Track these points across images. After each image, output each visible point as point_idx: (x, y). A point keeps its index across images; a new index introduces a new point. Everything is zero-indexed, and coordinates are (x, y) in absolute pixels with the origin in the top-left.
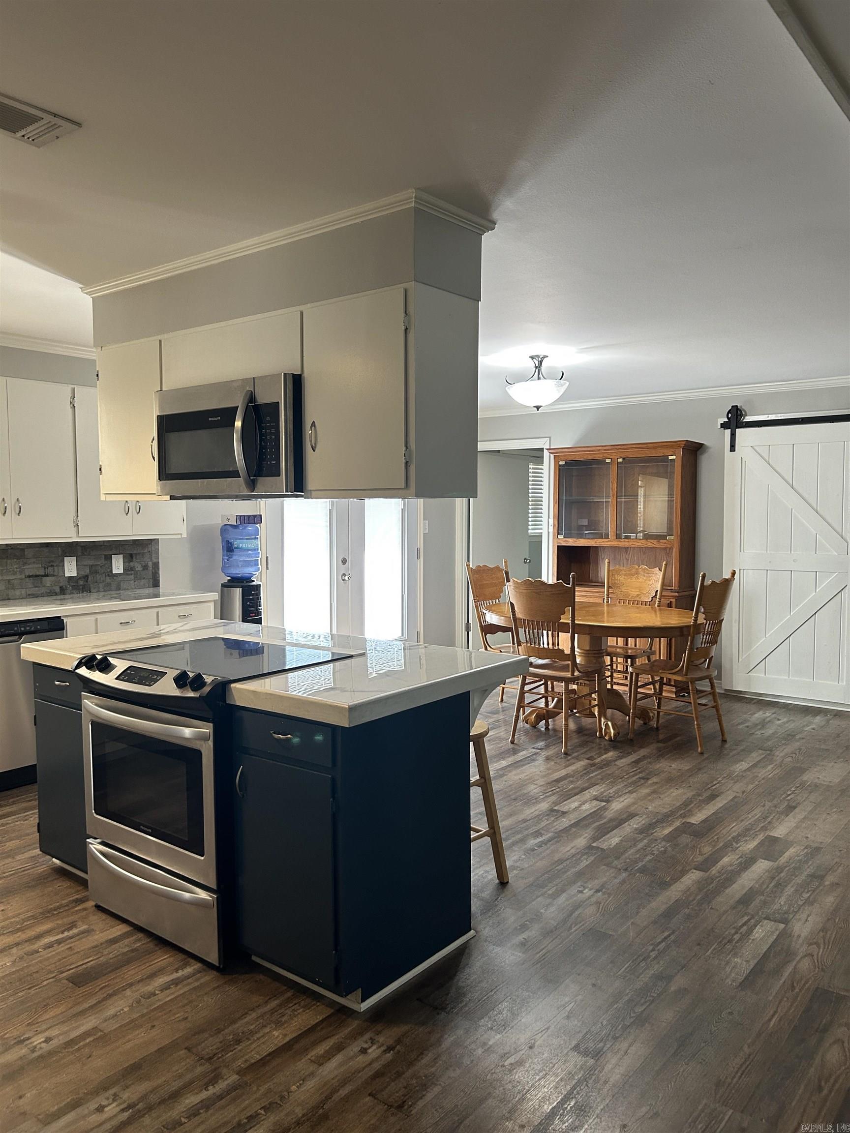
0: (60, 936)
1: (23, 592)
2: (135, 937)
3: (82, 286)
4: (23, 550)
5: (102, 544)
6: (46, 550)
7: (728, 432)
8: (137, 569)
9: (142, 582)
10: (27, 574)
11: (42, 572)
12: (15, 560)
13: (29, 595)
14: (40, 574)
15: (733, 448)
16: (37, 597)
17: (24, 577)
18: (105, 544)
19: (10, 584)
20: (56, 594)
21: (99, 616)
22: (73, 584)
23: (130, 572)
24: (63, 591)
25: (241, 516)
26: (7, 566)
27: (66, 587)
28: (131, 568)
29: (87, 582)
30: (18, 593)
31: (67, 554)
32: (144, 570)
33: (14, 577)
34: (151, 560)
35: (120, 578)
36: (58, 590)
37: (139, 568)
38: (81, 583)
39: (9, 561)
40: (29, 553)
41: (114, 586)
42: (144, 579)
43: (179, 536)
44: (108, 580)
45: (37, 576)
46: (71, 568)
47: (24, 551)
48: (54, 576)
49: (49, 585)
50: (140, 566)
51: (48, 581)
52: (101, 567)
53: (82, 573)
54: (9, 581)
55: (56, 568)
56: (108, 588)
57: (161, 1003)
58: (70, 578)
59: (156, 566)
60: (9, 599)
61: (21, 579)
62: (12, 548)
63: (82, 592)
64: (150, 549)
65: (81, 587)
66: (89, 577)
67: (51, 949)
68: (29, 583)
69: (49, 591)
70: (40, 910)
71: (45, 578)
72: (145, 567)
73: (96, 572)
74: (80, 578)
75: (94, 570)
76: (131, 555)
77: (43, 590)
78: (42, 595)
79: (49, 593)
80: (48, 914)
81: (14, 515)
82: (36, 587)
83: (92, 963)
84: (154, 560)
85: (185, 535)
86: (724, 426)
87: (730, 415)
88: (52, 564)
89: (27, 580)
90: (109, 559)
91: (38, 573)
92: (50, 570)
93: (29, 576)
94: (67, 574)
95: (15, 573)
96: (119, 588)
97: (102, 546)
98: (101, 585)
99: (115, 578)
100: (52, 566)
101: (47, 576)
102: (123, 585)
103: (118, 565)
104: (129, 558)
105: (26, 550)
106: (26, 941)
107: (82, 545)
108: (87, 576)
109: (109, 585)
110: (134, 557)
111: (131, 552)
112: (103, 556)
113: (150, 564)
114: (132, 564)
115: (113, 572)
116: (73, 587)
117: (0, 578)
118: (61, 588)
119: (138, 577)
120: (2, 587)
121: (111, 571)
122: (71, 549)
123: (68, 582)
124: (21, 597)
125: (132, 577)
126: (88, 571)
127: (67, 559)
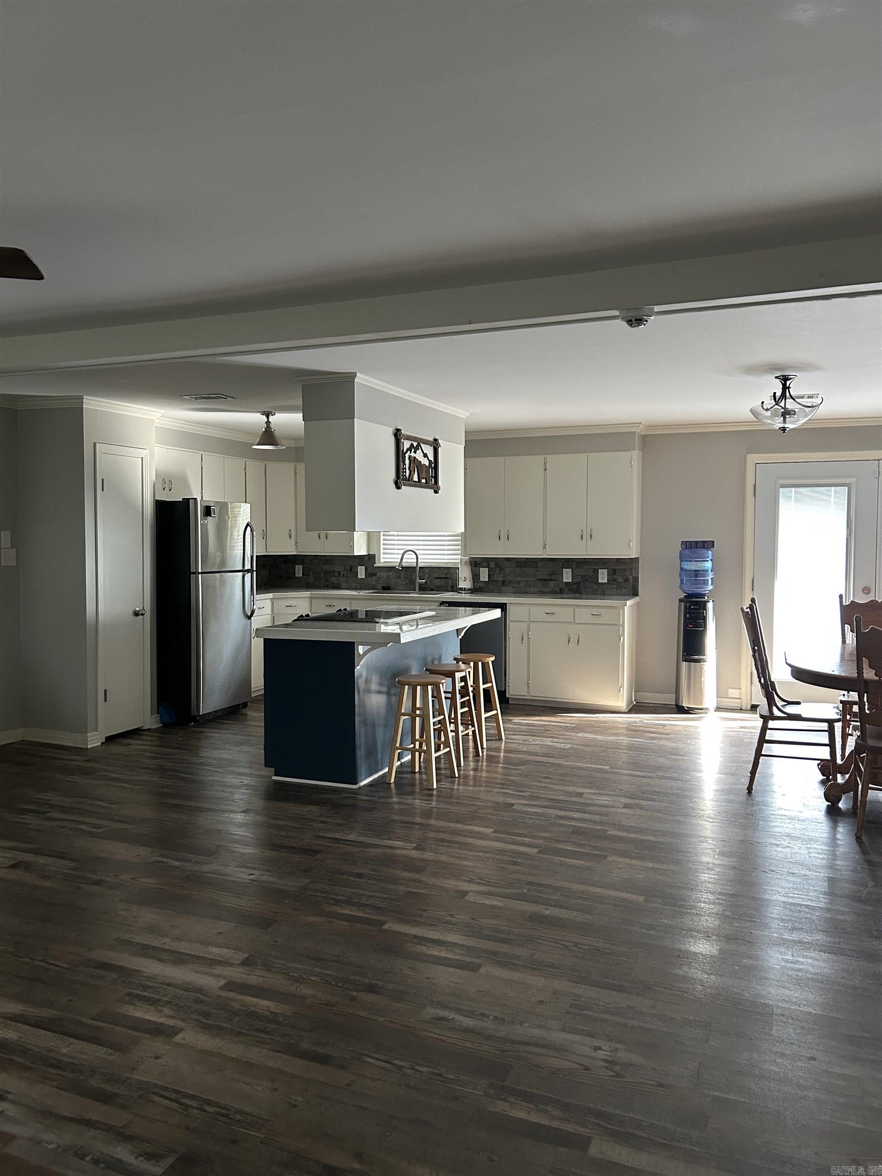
1: (536, 589)
4: (536, 562)
5: (591, 560)
6: (551, 563)
8: (619, 581)
10: (538, 578)
11: (548, 578)
12: (530, 568)
13: (539, 592)
16: (544, 593)
18: (594, 561)
19: (527, 584)
20: (557, 593)
22: (568, 587)
23: (613, 583)
24: (561, 591)
25: (687, 542)
26: (526, 572)
27: (565, 589)
29: (579, 586)
30: (532, 589)
31: (565, 567)
32: (625, 581)
33: (529, 579)
34: (632, 575)
35: (605, 586)
36: (558, 590)
37: (621, 580)
38: (575, 587)
39: (527, 569)
40: (540, 564)
41: (600, 591)
42: (624, 589)
44: (595, 586)
45: (545, 580)
46: (567, 576)
48: (555, 580)
50: (622, 578)
51: (552, 584)
52: (590, 577)
53: (576, 580)
54: (527, 581)
55: (557, 576)
56: (595, 592)
58: (567, 583)
59: (636, 579)
60: (526, 593)
61: (535, 581)
63: (576, 594)
64: (631, 567)
65: (574, 590)
66: (581, 583)
68: (540, 583)
69: (552, 590)
72: (626, 580)
73: (587, 581)
74: (574, 584)
75: (585, 579)
76: (615, 570)
77: (548, 589)
78: (547, 593)
79: (552, 592)
81: (506, 540)
82: (543, 587)
84: (634, 575)
88: (555, 572)
89: (538, 582)
90: (596, 571)
91: (545, 578)
92: (553, 577)
93: (540, 580)
94: (565, 580)
95: (531, 577)
96: (603, 591)
97: (591, 562)
98: (590, 590)
99: (600, 586)
100: (555, 574)
101: (552, 580)
102: (606, 591)
103: (603, 577)
104: (612, 573)
105: (538, 563)
107: (576, 561)
108: (579, 583)
109: (596, 590)
110: (617, 572)
111: (615, 568)
112: (592, 569)
113: (631, 577)
114: (615, 577)
115: (599, 582)
116: (569, 589)
117: (521, 579)
118: (561, 589)
119: (619, 587)
120: (522, 585)
121: (598, 581)
122: (568, 563)
123: (566, 586)
124: (534, 593)
125: (615, 586)
126: (580, 580)
127: (565, 570)
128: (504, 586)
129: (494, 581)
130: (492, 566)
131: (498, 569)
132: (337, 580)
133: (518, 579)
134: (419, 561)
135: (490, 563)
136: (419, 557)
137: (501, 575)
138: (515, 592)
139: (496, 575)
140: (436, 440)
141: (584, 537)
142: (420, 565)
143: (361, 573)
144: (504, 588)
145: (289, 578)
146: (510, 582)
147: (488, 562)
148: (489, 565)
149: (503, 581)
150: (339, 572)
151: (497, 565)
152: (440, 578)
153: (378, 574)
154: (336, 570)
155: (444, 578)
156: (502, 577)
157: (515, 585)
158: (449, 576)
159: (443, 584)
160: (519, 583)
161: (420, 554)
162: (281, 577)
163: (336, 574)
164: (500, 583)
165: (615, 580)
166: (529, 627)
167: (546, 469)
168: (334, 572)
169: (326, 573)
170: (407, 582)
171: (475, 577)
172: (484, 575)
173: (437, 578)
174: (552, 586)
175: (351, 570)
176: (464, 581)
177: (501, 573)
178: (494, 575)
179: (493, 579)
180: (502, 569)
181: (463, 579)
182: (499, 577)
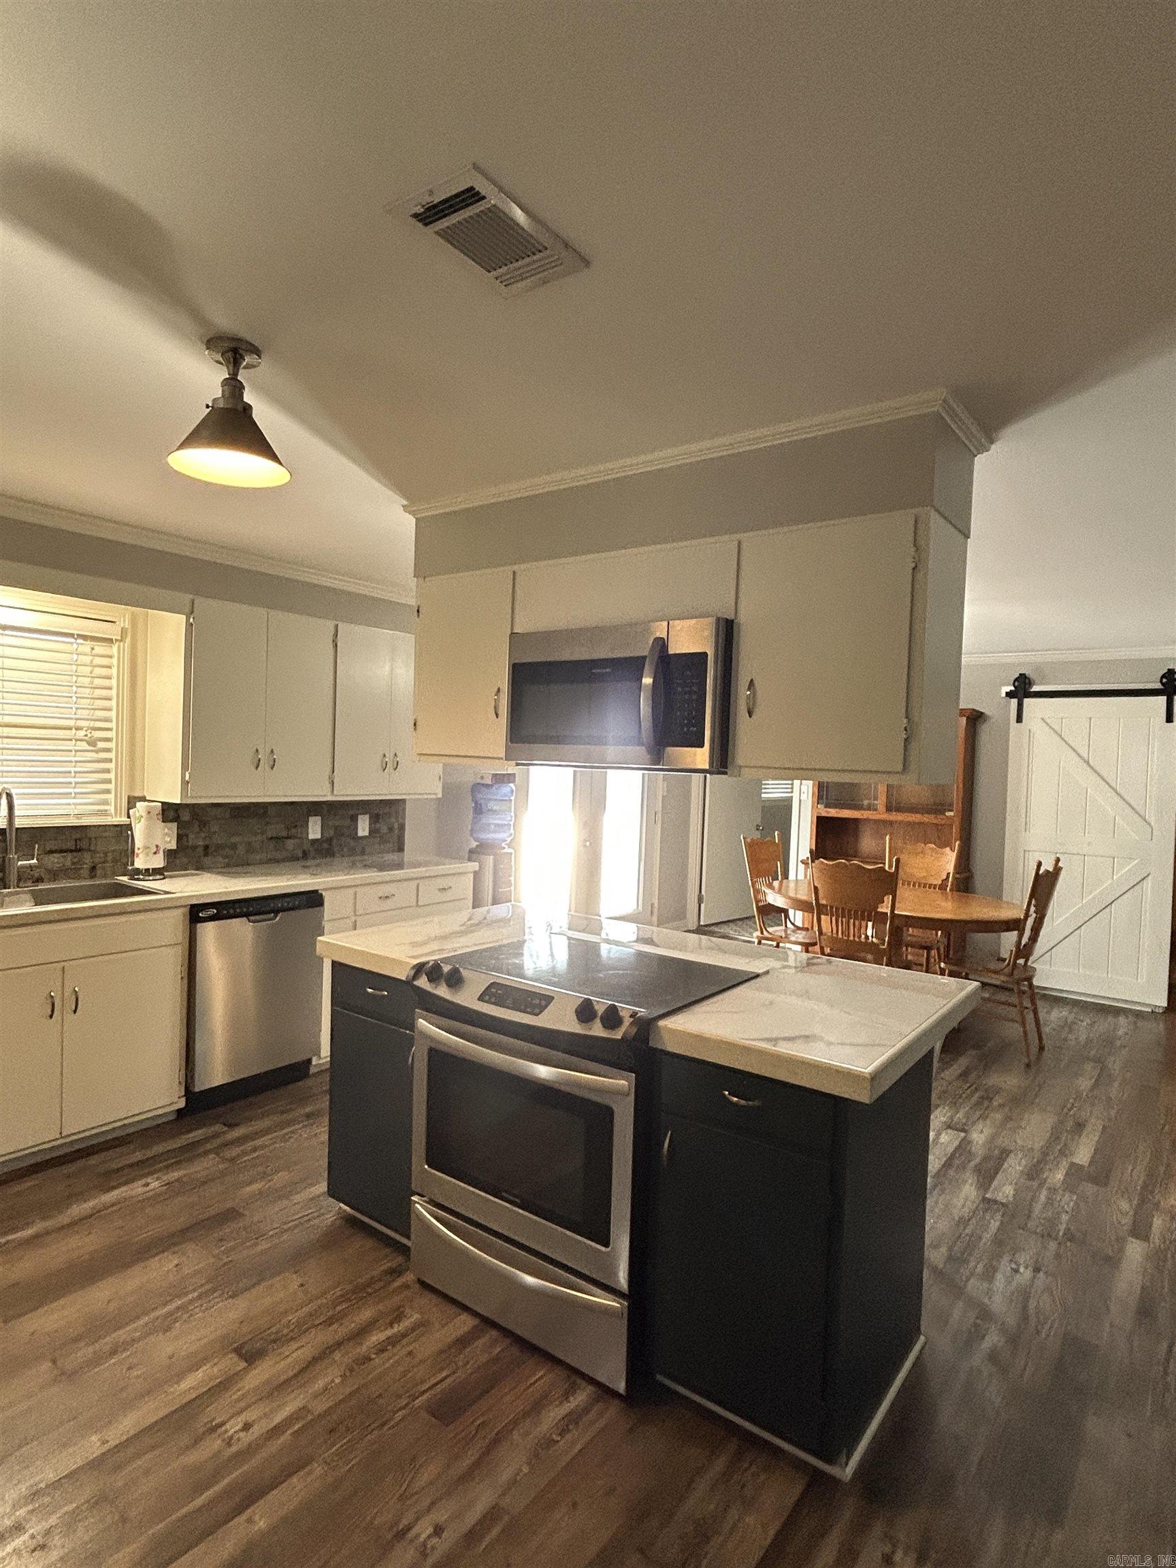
0: (389, 1332)
1: (264, 855)
2: (487, 1337)
3: (405, 502)
4: (267, 810)
5: (349, 803)
6: (289, 808)
7: (1014, 702)
8: (382, 831)
10: (269, 836)
11: (284, 834)
12: (257, 821)
13: (270, 860)
14: (282, 835)
15: (1019, 719)
17: (265, 839)
18: (352, 804)
19: (250, 849)
21: (358, 889)
22: (316, 848)
23: (375, 835)
24: (305, 855)
26: (248, 826)
27: (309, 851)
28: (377, 830)
29: (330, 844)
30: (258, 857)
31: (312, 815)
32: (389, 832)
33: (255, 839)
34: (398, 821)
35: (365, 841)
36: (301, 855)
37: (384, 829)
38: (325, 846)
39: (250, 822)
40: (271, 811)
41: (358, 850)
42: (389, 842)
43: (434, 797)
44: (352, 843)
45: (279, 838)
46: (314, 830)
47: (269, 811)
48: (296, 838)
49: (291, 849)
50: (386, 828)
51: (290, 844)
52: (346, 828)
53: (326, 835)
54: (250, 843)
55: (299, 829)
56: (352, 852)
57: (569, 1457)
58: (314, 841)
59: (402, 828)
60: (248, 864)
61: (262, 841)
62: (256, 807)
63: (325, 857)
64: (397, 809)
65: (324, 852)
66: (333, 839)
67: (385, 1355)
68: (272, 845)
70: (349, 1287)
71: (287, 840)
72: (391, 829)
73: (341, 834)
74: (323, 841)
75: (339, 832)
76: (377, 816)
77: (285, 854)
78: (284, 860)
79: (292, 858)
80: (360, 1293)
81: (268, 768)
82: (277, 851)
83: (448, 1381)
84: (401, 821)
85: (440, 796)
86: (1010, 695)
87: (1016, 684)
88: (296, 824)
89: (269, 842)
90: (354, 819)
91: (280, 835)
92: (293, 832)
93: (271, 838)
94: (311, 837)
95: (256, 835)
96: (363, 853)
97: (348, 806)
98: (345, 850)
99: (360, 841)
100: (296, 826)
101: (288, 838)
102: (368, 850)
103: (363, 827)
104: (375, 819)
105: (269, 807)
106: (349, 1339)
107: (328, 804)
108: (331, 839)
109: (353, 849)
110: (380, 819)
111: (377, 812)
112: (349, 817)
113: (396, 826)
114: (378, 825)
115: (359, 835)
116: (316, 851)
117: (240, 839)
118: (304, 852)
119: (383, 841)
120: (241, 850)
121: (357, 833)
122: (315, 808)
123: (312, 846)
124: (261, 863)
125: (377, 840)
126: (332, 833)
127: (312, 819)
128: (207, 855)
129: (188, 846)
130: (186, 817)
131: (196, 823)
133: (234, 840)
134: (17, 812)
135: (180, 811)
136: (16, 802)
137: (202, 835)
138: (228, 866)
139: (191, 836)
141: (388, 765)
142: (19, 823)
144: (207, 861)
146: (219, 847)
147: (176, 811)
148: (179, 817)
149: (206, 847)
151: (192, 815)
152: (62, 851)
155: (72, 851)
156: (204, 838)
157: (227, 852)
158: (84, 844)
159: (68, 863)
160: (234, 847)
161: (16, 798)
164: (200, 850)
172: (167, 837)
173: (51, 852)
174: (291, 847)
176: (155, 853)
177: (204, 832)
178: (187, 836)
179: (185, 843)
180: (203, 824)
181: (155, 850)
182: (197, 839)
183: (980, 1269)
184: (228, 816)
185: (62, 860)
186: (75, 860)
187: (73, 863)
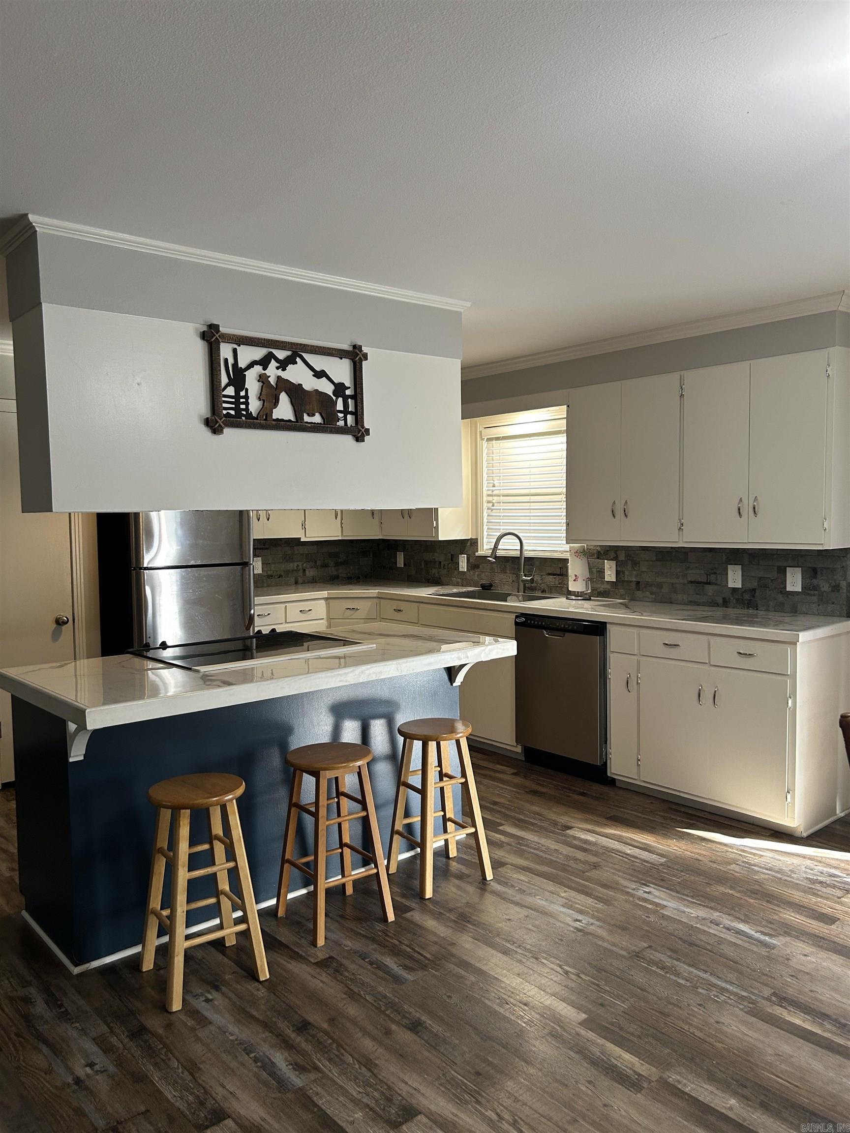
1: (685, 597)
5: (774, 552)
6: (708, 555)
8: (823, 589)
9: (830, 607)
10: (689, 580)
11: (704, 579)
12: (679, 563)
13: (691, 602)
14: (702, 581)
16: (698, 605)
17: (686, 582)
18: (778, 553)
19: (673, 588)
20: (718, 605)
22: (736, 597)
23: (812, 592)
24: (725, 603)
26: (671, 569)
27: (729, 599)
28: (814, 586)
29: (754, 596)
30: (680, 597)
31: (732, 562)
32: (833, 591)
33: (677, 581)
34: (845, 579)
35: (798, 598)
36: (720, 601)
37: (826, 588)
38: (747, 596)
39: (673, 564)
40: (693, 557)
42: (833, 603)
44: (780, 598)
45: (699, 583)
46: (735, 578)
47: (688, 554)
48: (716, 584)
49: (710, 594)
50: (828, 585)
51: (710, 590)
52: (772, 580)
53: (749, 586)
54: (673, 584)
55: (719, 576)
56: (780, 608)
58: (734, 590)
60: (671, 603)
61: (684, 584)
62: (676, 551)
63: (748, 608)
64: (844, 564)
65: (746, 602)
66: (757, 591)
68: (691, 589)
69: (710, 601)
71: (708, 586)
72: (836, 588)
73: (766, 586)
74: (745, 591)
75: (763, 584)
76: (814, 570)
77: (704, 598)
79: (710, 603)
81: (623, 517)
82: (697, 594)
84: (849, 579)
88: (715, 571)
89: (690, 585)
90: (782, 571)
91: (700, 580)
92: (713, 578)
93: (691, 582)
94: (731, 585)
95: (678, 578)
96: (796, 610)
97: (774, 554)
98: (771, 603)
99: (790, 596)
100: (715, 573)
101: (709, 583)
102: (800, 607)
103: (794, 581)
104: (811, 573)
105: (689, 554)
108: (754, 590)
109: (782, 604)
110: (819, 573)
111: (816, 567)
112: (775, 568)
113: (843, 584)
114: (815, 582)
115: (788, 589)
116: (737, 600)
117: (664, 580)
118: (724, 599)
119: (823, 600)
120: (665, 590)
121: (785, 588)
122: (736, 556)
123: (732, 594)
124: (683, 603)
125: (815, 598)
126: (755, 584)
127: (730, 568)
128: (638, 590)
129: (624, 581)
130: (622, 557)
131: (630, 562)
132: (438, 573)
133: (659, 580)
134: (525, 548)
135: (618, 553)
136: (524, 541)
137: (635, 573)
138: (655, 601)
139: (627, 573)
140: (355, 347)
141: (744, 512)
142: (527, 554)
143: (463, 563)
144: (639, 594)
145: (391, 568)
146: (648, 584)
147: (616, 552)
148: (616, 558)
149: (638, 583)
150: (440, 562)
151: (628, 556)
152: (554, 575)
153: (480, 566)
154: (437, 559)
155: (559, 575)
156: (637, 576)
157: (654, 589)
158: (564, 571)
159: (557, 583)
160: (660, 586)
161: (523, 537)
162: (384, 567)
163: (437, 564)
164: (633, 585)
165: (815, 588)
166: (638, 662)
167: (682, 396)
168: (434, 562)
169: (426, 563)
170: (514, 579)
171: (596, 574)
173: (549, 574)
175: (452, 560)
176: (575, 580)
177: (635, 570)
178: (624, 572)
179: (623, 579)
180: (635, 564)
181: (575, 578)
182: (631, 576)
183: (114, 1040)
184: (654, 558)
185: (554, 580)
186: (560, 581)
187: (559, 584)
